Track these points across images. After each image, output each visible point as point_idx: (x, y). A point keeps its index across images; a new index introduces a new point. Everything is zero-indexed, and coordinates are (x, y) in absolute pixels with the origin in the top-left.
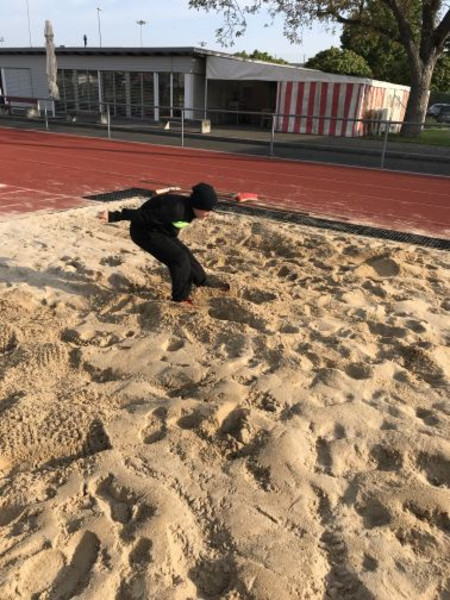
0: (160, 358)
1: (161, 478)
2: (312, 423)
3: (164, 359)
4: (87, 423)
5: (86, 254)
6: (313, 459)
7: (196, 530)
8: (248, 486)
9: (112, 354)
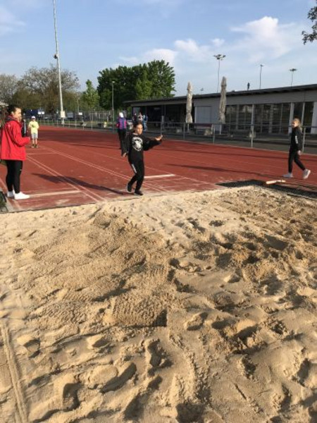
0: (220, 285)
1: (185, 350)
2: (305, 348)
3: (222, 286)
4: (159, 310)
5: (203, 218)
6: (294, 372)
7: (192, 385)
8: (237, 371)
9: (193, 277)
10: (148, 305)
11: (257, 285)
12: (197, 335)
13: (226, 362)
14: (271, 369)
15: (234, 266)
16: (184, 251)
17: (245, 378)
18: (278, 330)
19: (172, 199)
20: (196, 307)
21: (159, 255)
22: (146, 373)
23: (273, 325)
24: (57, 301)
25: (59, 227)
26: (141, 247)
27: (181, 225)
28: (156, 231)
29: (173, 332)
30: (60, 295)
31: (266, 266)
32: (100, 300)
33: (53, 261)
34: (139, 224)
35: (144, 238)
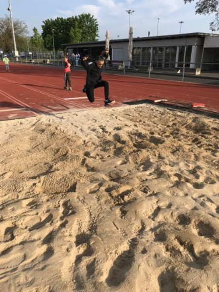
0: (114, 166)
1: (86, 205)
2: (159, 200)
3: (115, 167)
4: (73, 183)
5: (109, 125)
6: (150, 214)
7: (87, 224)
8: (115, 215)
9: (97, 162)
10: (65, 180)
11: (137, 166)
12: (94, 196)
13: (110, 210)
14: (136, 212)
15: (124, 154)
16: (94, 147)
17: (120, 218)
18: (145, 191)
19: (90, 113)
20: (97, 180)
21: (77, 149)
22: (59, 218)
23: (143, 188)
24: (5, 179)
25: (10, 133)
26: (66, 145)
27: (94, 130)
28: (77, 134)
29: (79, 195)
30: (7, 176)
31: (145, 154)
32: (34, 178)
33: (4, 155)
34: (66, 130)
35: (69, 139)
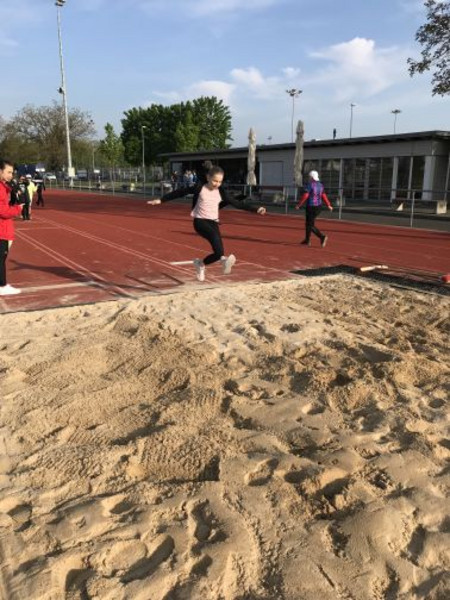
0: (296, 418)
1: (246, 515)
2: (418, 509)
3: (299, 420)
4: (209, 456)
5: (271, 320)
6: (403, 544)
7: (256, 567)
8: (321, 546)
9: (257, 407)
10: (191, 450)
11: (349, 417)
12: (263, 492)
13: (305, 531)
14: (369, 540)
15: (316, 389)
16: (244, 369)
17: (333, 555)
18: (379, 483)
19: (227, 294)
20: (262, 451)
21: (209, 374)
22: (188, 551)
23: (373, 476)
24: (59, 444)
25: (64, 336)
26: (183, 364)
27: (240, 331)
28: (205, 340)
29: (228, 488)
30: (63, 436)
31: (362, 389)
32: (122, 442)
33: (54, 386)
34: (181, 329)
35: (187, 350)
